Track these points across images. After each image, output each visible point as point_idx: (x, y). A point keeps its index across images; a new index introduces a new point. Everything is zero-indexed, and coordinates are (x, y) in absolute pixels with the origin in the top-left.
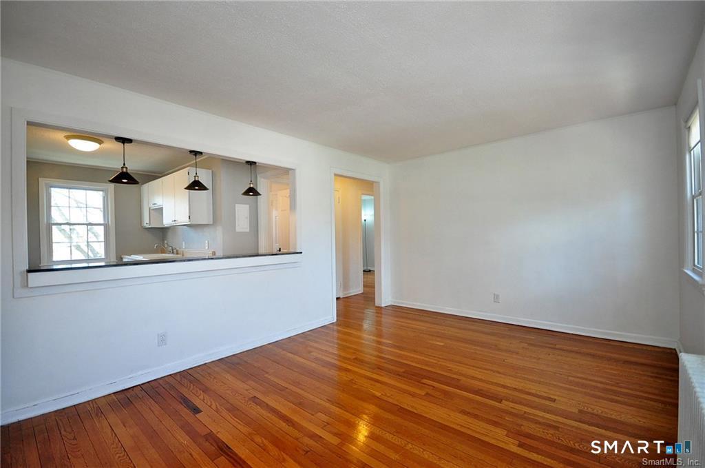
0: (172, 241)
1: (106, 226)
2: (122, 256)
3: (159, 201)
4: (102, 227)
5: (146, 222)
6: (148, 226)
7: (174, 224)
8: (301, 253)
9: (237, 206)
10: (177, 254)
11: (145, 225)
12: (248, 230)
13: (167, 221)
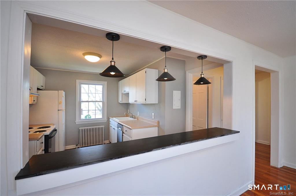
0: (131, 110)
1: (103, 102)
2: (110, 117)
3: (127, 89)
4: (101, 103)
5: (120, 100)
6: (121, 102)
7: (135, 103)
8: (239, 132)
9: (174, 91)
10: (135, 118)
11: (120, 102)
12: (180, 108)
13: (131, 101)
